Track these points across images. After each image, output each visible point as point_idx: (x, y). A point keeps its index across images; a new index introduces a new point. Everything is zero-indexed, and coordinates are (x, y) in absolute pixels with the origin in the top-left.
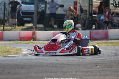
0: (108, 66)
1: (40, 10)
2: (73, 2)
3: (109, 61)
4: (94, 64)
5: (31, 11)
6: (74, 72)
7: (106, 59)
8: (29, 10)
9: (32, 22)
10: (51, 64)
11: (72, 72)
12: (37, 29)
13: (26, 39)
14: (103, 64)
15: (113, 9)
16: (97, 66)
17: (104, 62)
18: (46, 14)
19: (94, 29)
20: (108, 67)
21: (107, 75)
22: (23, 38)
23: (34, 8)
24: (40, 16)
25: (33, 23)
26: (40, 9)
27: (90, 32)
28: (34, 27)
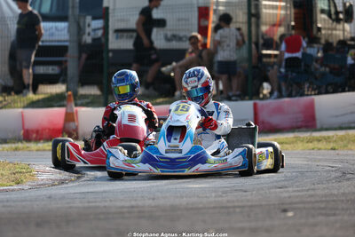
0: (324, 212)
1: (88, 39)
2: (196, 9)
3: (326, 196)
4: (274, 205)
5: (60, 43)
7: (314, 189)
8: (51, 39)
9: (62, 78)
10: (136, 210)
12: (79, 102)
13: (44, 136)
14: (307, 206)
15: (329, 29)
16: (285, 211)
17: (309, 199)
18: (109, 51)
19: (268, 95)
20: (322, 214)
22: (32, 131)
23: (69, 31)
24: (87, 59)
26: (89, 34)
27: (255, 105)
28: (69, 96)
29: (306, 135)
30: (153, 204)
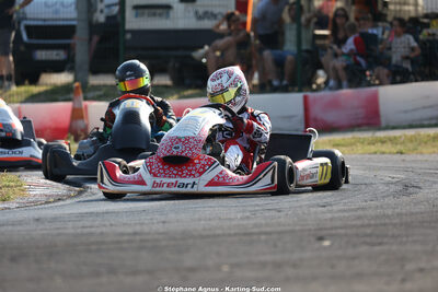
0: (369, 239)
1: (101, 18)
3: (377, 217)
4: (309, 230)
5: (65, 23)
6: (226, 268)
7: (363, 209)
8: (55, 16)
9: (69, 66)
11: (218, 268)
12: (90, 95)
14: (349, 231)
15: (396, 4)
16: (321, 239)
17: (354, 223)
18: (125, 32)
20: (367, 244)
21: (359, 276)
23: (77, 8)
24: (100, 42)
25: (71, 69)
26: (101, 11)
27: (305, 98)
28: (77, 88)
29: (367, 135)
30: (161, 230)
